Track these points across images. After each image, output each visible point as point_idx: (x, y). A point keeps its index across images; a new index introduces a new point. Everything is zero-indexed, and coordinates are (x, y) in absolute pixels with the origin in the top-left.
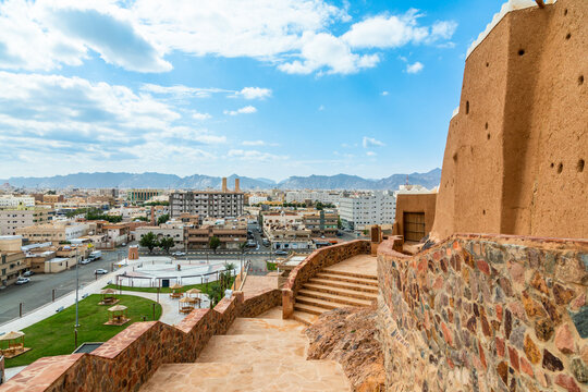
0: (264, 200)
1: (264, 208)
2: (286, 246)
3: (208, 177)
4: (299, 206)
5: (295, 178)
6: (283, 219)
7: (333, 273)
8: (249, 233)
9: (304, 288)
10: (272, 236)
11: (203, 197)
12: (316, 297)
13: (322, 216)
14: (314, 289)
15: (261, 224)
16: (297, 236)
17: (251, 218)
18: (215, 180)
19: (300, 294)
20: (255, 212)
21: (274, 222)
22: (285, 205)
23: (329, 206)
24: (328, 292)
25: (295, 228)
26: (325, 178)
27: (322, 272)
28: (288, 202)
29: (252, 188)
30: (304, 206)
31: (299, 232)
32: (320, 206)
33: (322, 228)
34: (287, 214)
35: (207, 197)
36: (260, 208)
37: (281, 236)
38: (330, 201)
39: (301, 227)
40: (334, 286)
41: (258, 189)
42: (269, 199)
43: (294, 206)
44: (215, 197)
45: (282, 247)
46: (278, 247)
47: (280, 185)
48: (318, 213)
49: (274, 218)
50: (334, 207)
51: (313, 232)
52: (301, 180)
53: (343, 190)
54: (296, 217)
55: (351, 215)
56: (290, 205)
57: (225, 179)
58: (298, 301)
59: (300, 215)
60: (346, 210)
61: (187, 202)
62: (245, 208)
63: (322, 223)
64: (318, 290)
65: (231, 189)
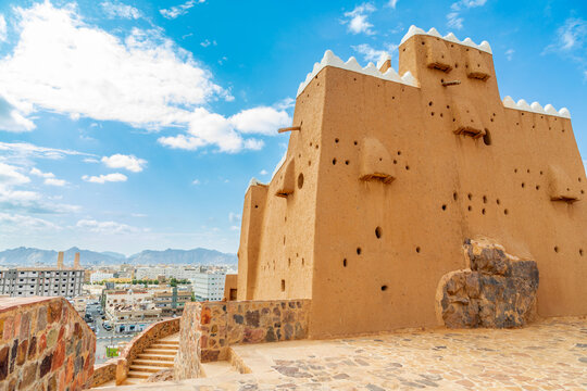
0: (109, 277)
1: (109, 286)
2: (132, 328)
3: (38, 251)
4: (151, 283)
5: (148, 251)
6: (130, 298)
7: (166, 343)
8: (88, 316)
9: (138, 358)
10: (116, 318)
11: (31, 275)
12: (148, 364)
13: (175, 293)
14: (146, 358)
15: (104, 305)
16: (146, 316)
17: (92, 297)
18: (48, 254)
19: (133, 363)
20: (97, 291)
21: (119, 302)
22: (135, 283)
23: (184, 283)
24: (159, 359)
25: (144, 307)
26: (183, 252)
27: (156, 343)
28: (138, 279)
29: (96, 263)
30: (156, 283)
31: (147, 312)
32: (174, 283)
33: (175, 307)
34: (135, 292)
35: (36, 275)
36: (104, 287)
37: (127, 317)
38: (184, 277)
39: (151, 305)
40: (164, 353)
41: (103, 264)
42: (116, 275)
43: (145, 283)
44: (47, 275)
45: (127, 329)
46: (122, 330)
47: (131, 259)
48: (171, 290)
49: (119, 297)
50: (189, 283)
51: (164, 311)
52: (155, 254)
53: (200, 264)
54: (145, 295)
55: (206, 291)
56: (140, 282)
57: (61, 254)
58: (131, 370)
59: (151, 293)
60: (201, 286)
61: (8, 282)
62: (85, 287)
63: (175, 301)
64: (151, 358)
65: (68, 264)
